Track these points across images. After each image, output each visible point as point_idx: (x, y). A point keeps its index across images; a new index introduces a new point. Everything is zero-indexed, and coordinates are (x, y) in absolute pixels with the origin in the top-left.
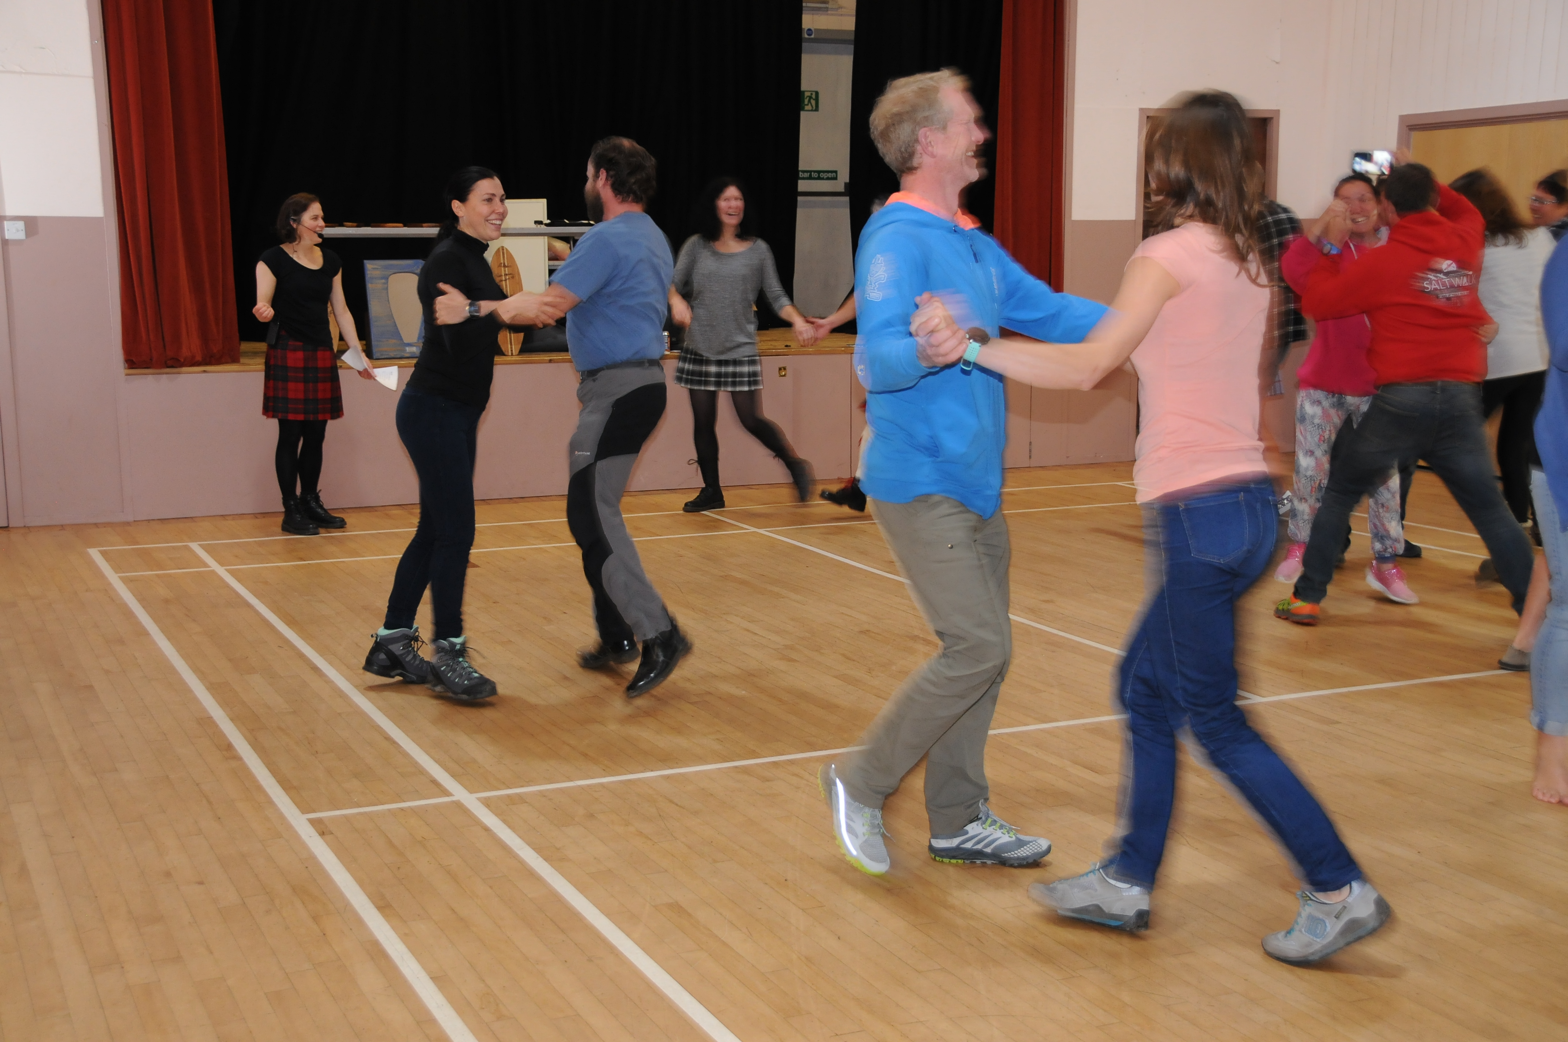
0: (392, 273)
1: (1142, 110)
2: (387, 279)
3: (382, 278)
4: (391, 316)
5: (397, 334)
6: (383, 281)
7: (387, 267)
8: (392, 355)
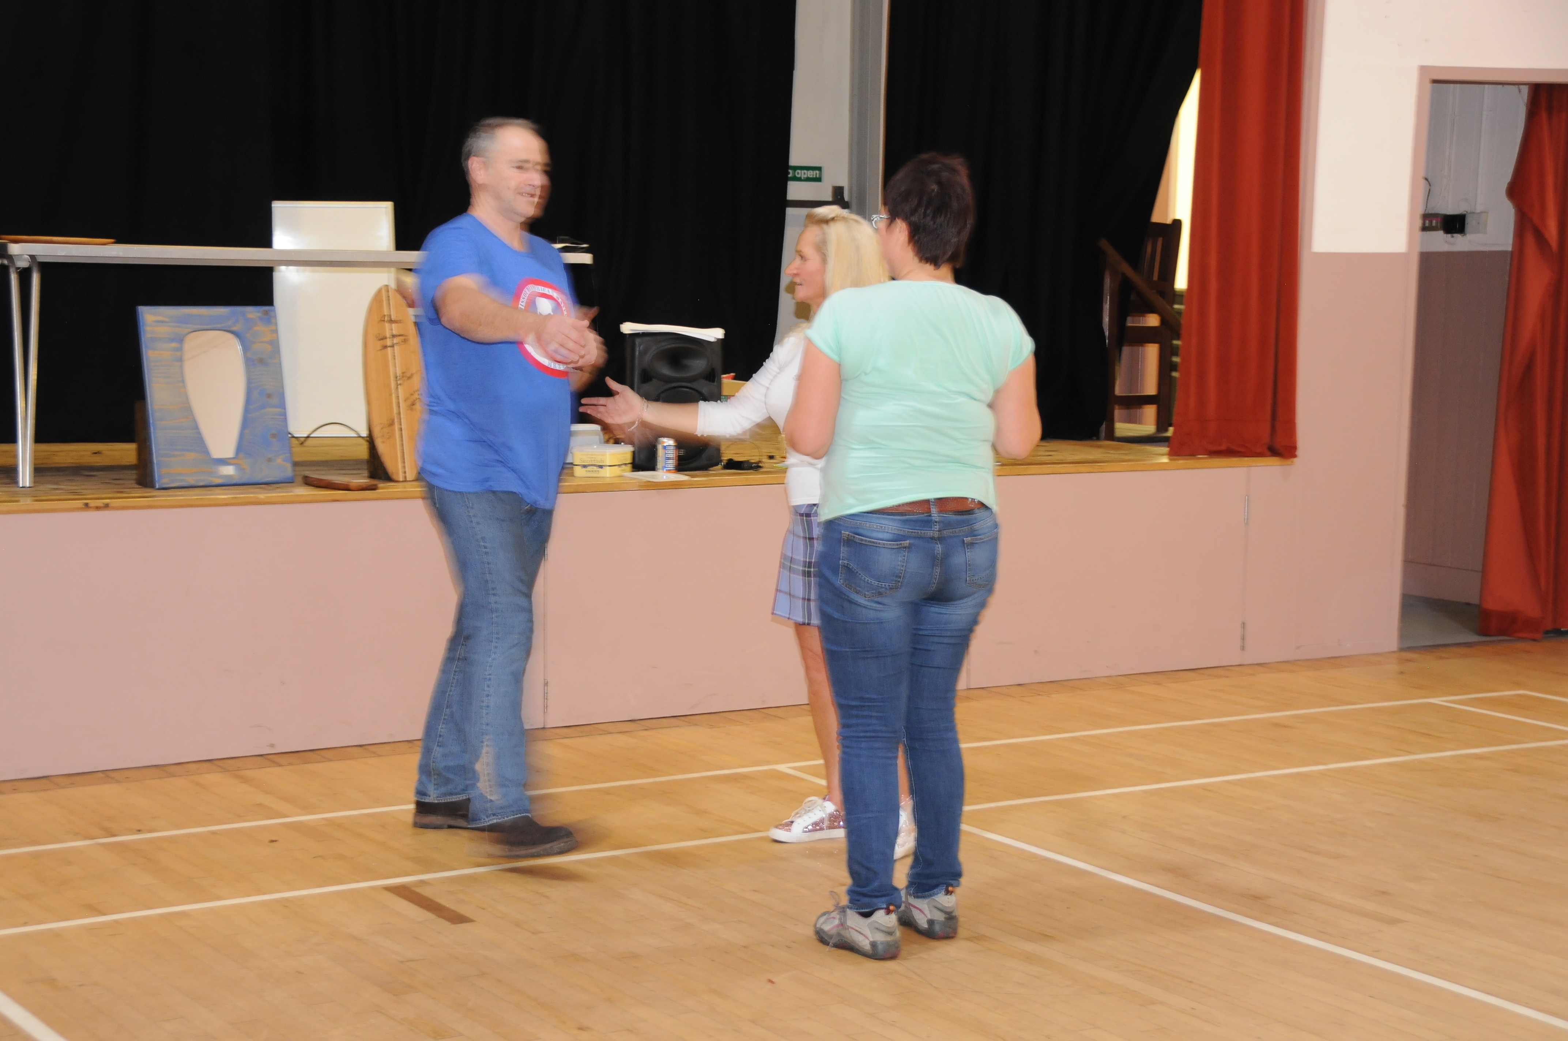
0: (190, 330)
1: (1423, 69)
2: (180, 340)
3: (172, 340)
4: (187, 410)
5: (199, 443)
6: (174, 345)
7: (184, 320)
8: (191, 481)
